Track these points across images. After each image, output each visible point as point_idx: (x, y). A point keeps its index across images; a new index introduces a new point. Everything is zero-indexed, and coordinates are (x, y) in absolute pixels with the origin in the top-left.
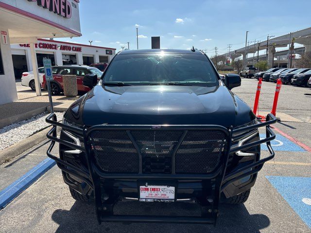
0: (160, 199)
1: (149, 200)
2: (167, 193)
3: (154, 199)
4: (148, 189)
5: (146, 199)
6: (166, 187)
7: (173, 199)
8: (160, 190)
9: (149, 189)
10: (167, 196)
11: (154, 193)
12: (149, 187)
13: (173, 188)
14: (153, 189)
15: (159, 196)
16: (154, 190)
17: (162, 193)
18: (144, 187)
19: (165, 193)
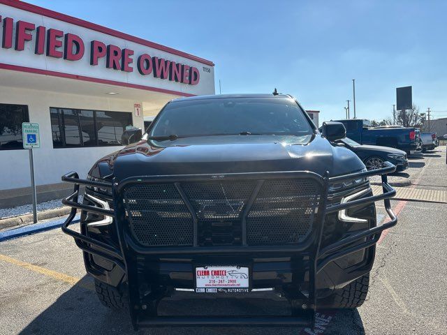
0: (227, 289)
1: (210, 291)
2: (237, 278)
3: (218, 288)
4: (208, 272)
5: (205, 288)
6: (234, 268)
7: (246, 288)
8: (227, 274)
9: (210, 273)
10: (237, 283)
11: (217, 279)
12: (210, 269)
13: (245, 270)
14: (215, 272)
15: (225, 283)
16: (217, 273)
17: (230, 277)
18: (202, 269)
19: (234, 278)
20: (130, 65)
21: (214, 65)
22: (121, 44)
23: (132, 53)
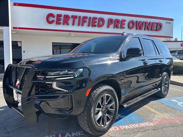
20: (124, 26)
21: (173, 20)
22: (120, 18)
23: (125, 21)
